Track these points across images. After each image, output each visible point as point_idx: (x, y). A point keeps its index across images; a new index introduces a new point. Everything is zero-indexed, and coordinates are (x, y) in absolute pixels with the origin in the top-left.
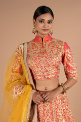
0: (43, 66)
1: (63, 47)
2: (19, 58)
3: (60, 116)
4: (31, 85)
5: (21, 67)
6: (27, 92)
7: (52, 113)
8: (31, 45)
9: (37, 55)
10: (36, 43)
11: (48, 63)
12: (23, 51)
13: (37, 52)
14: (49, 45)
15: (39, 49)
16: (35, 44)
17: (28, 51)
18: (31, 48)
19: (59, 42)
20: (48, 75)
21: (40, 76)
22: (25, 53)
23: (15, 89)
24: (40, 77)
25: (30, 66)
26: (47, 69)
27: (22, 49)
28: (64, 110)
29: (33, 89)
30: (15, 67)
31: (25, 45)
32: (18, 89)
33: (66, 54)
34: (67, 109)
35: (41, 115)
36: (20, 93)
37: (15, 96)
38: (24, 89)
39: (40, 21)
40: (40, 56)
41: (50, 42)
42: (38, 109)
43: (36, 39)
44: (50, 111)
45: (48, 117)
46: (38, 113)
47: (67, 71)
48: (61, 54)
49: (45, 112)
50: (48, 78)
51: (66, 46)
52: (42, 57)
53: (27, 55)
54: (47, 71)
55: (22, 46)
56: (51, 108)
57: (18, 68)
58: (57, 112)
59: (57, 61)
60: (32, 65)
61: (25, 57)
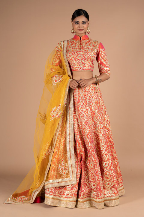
0: (80, 59)
1: (98, 46)
2: (59, 53)
3: (93, 103)
4: (69, 76)
5: (61, 61)
6: (65, 80)
7: (86, 100)
8: (70, 43)
9: (75, 50)
10: (75, 41)
11: (84, 56)
12: (63, 47)
13: (76, 48)
14: (86, 43)
15: (77, 45)
16: (73, 42)
17: (67, 47)
18: (70, 44)
19: (95, 42)
20: (84, 67)
21: (77, 67)
22: (65, 48)
23: (54, 77)
24: (77, 69)
25: (68, 59)
26: (83, 62)
27: (62, 45)
28: (96, 99)
29: (70, 78)
30: (55, 61)
31: (65, 42)
32: (58, 78)
33: (100, 52)
34: (100, 100)
35: (76, 101)
36: (60, 80)
37: (55, 83)
38: (63, 77)
39: (76, 23)
40: (78, 50)
41: (87, 40)
42: (74, 96)
43: (75, 38)
44: (84, 98)
45: (82, 104)
46: (74, 100)
47: (100, 68)
48: (95, 51)
49: (80, 99)
50: (83, 69)
51: (101, 46)
52: (80, 52)
53: (67, 50)
54: (83, 63)
55: (62, 43)
56: (85, 96)
57: (57, 62)
58: (90, 100)
59: (92, 55)
60: (71, 58)
61: (65, 51)
